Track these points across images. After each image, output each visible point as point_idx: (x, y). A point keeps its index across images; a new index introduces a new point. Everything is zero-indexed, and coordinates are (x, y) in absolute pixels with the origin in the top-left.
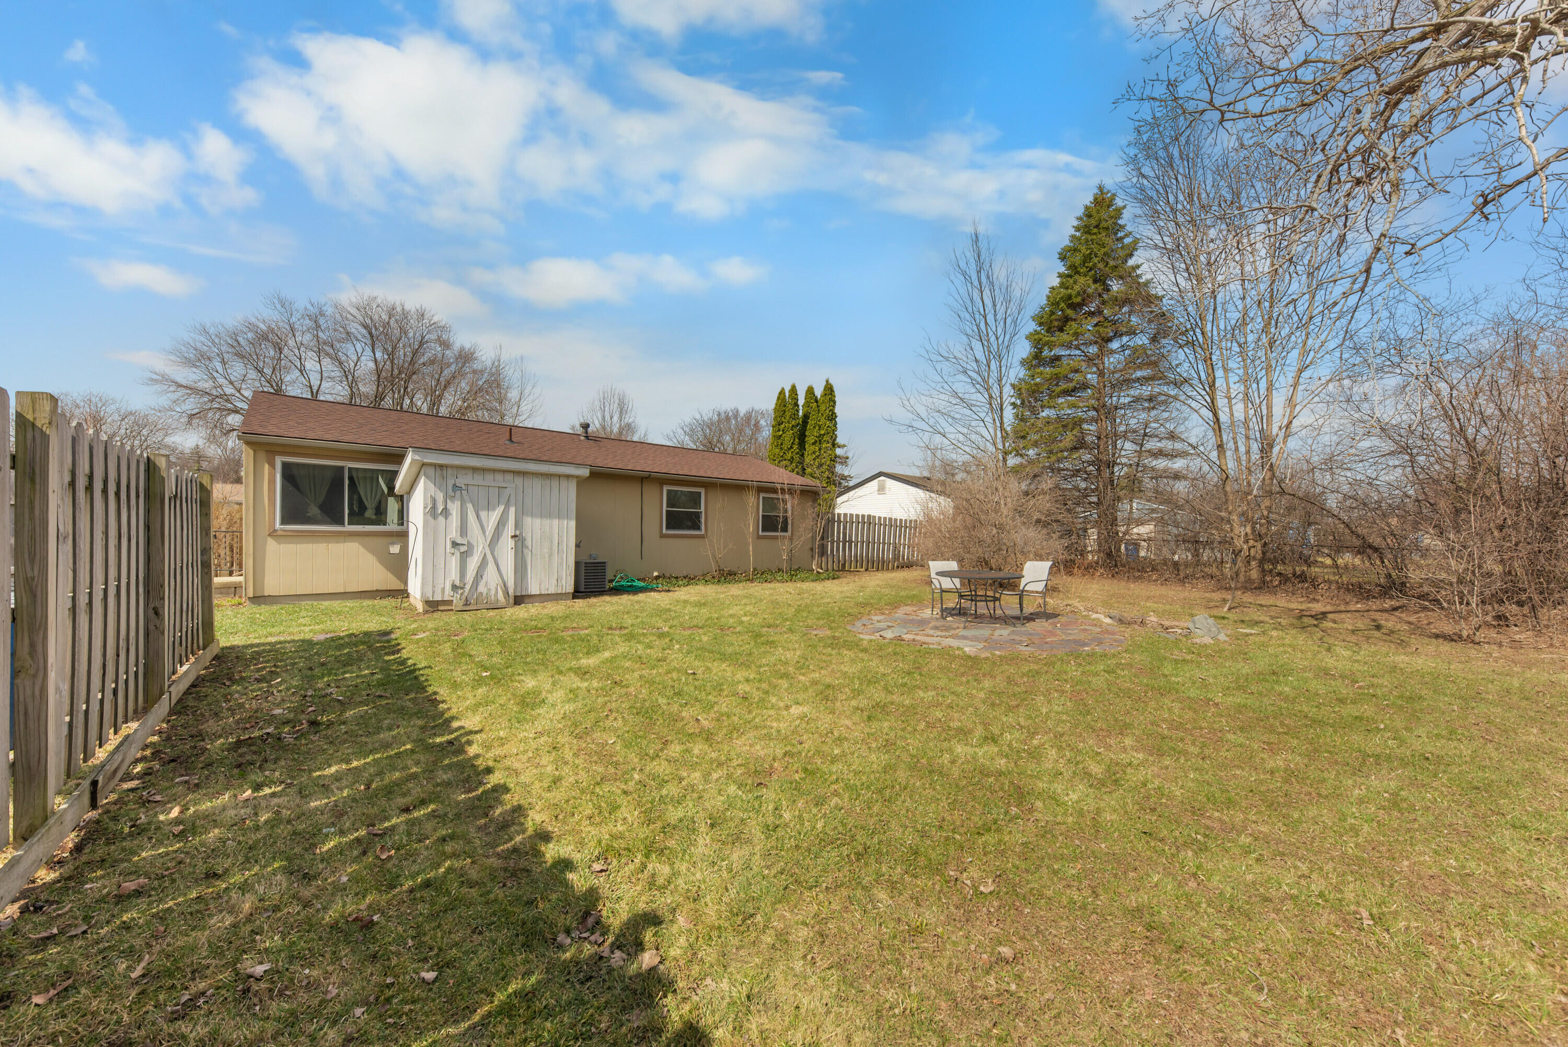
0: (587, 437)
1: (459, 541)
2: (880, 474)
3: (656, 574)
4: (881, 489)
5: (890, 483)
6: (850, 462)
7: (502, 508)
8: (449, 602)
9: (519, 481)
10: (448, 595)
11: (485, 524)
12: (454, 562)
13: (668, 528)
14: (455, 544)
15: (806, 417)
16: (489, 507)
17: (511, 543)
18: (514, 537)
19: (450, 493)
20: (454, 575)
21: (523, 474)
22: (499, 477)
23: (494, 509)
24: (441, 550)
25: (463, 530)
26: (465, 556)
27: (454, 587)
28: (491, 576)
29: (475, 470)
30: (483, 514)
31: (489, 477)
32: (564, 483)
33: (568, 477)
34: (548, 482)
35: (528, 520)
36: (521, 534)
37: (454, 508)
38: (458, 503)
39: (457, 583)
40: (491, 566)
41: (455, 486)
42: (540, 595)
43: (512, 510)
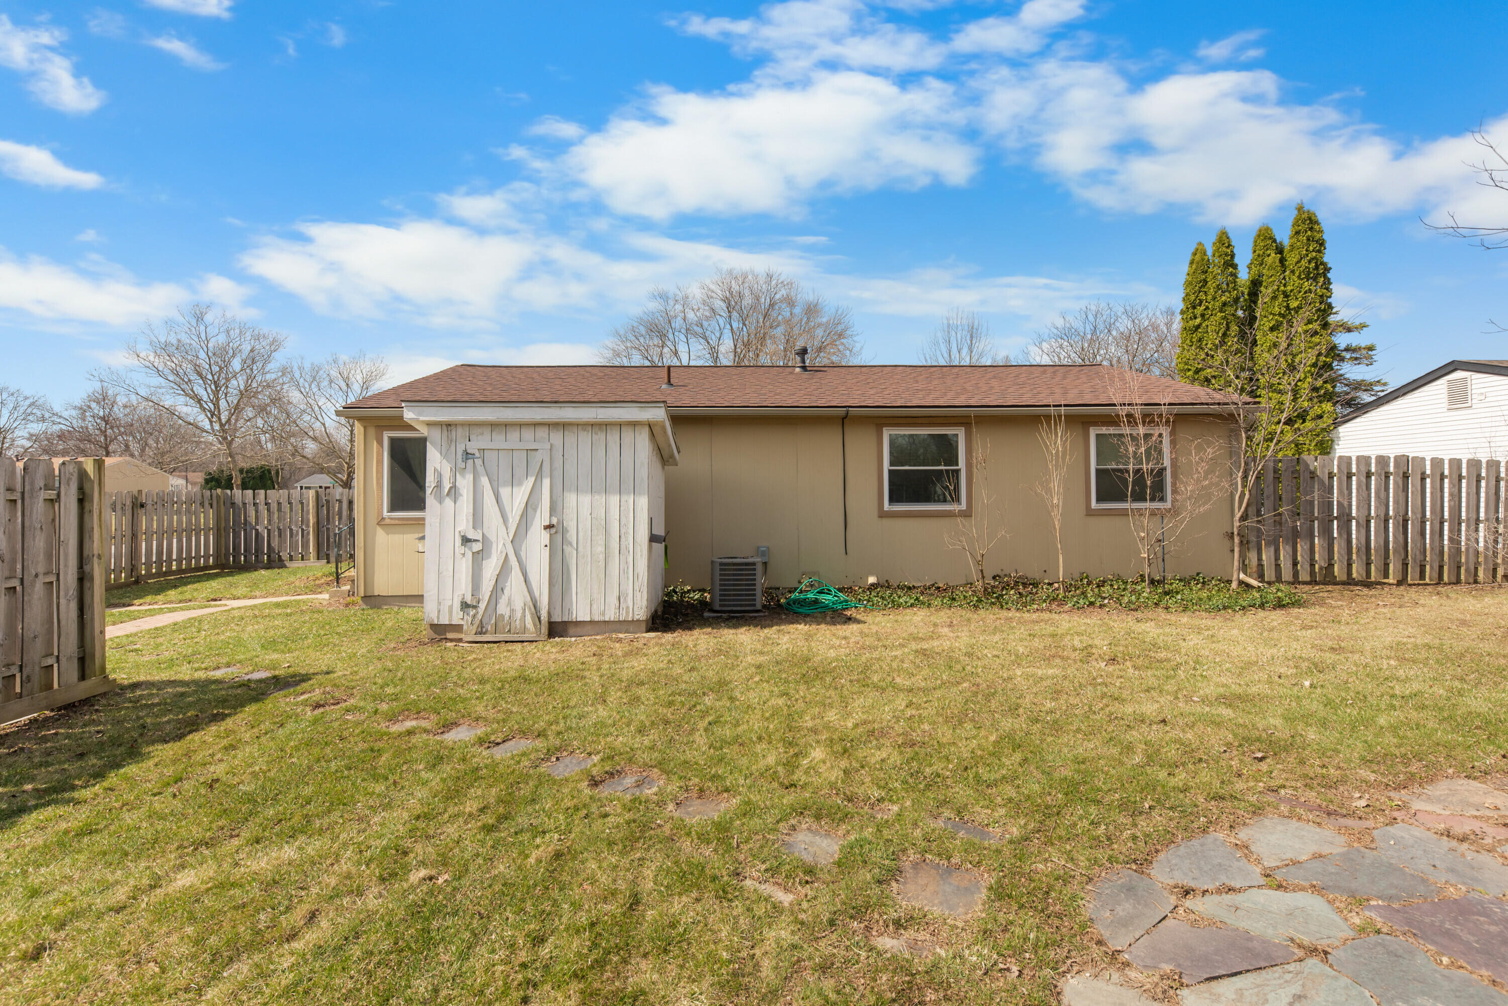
0: (804, 368)
1: (470, 536)
2: (1453, 367)
3: (872, 580)
4: (1459, 398)
5: (1479, 382)
6: (1377, 355)
7: (532, 480)
8: (458, 628)
9: (556, 438)
10: (457, 618)
11: (508, 509)
12: (465, 566)
13: (892, 500)
14: (466, 540)
15: (1256, 284)
16: (513, 482)
17: (545, 537)
18: (549, 527)
19: (461, 465)
20: (464, 589)
21: (563, 426)
22: (528, 434)
23: (520, 484)
24: (448, 551)
25: (477, 518)
26: (479, 557)
27: (465, 606)
28: (515, 588)
29: (494, 426)
30: (505, 492)
31: (514, 435)
32: (628, 435)
33: (634, 424)
34: (602, 436)
35: (571, 499)
36: (561, 522)
37: (465, 483)
38: (470, 477)
39: (469, 599)
40: (516, 575)
41: (467, 455)
42: (591, 622)
43: (546, 482)
